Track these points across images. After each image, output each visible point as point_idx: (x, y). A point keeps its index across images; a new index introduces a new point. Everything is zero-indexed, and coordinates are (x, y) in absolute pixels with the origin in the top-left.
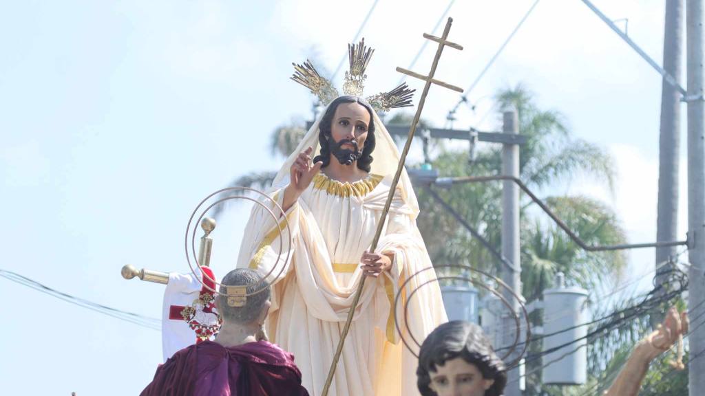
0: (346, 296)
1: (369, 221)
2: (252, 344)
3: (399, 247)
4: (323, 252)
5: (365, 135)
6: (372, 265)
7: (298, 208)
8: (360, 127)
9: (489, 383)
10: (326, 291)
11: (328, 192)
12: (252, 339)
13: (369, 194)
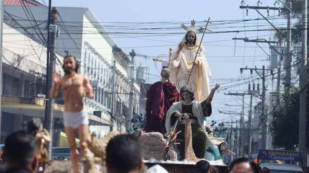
0: (190, 70)
1: (194, 54)
2: (167, 82)
3: (200, 60)
4: (186, 61)
5: (194, 38)
6: (194, 64)
7: (181, 53)
8: (193, 37)
9: (191, 95)
10: (186, 68)
11: (187, 49)
12: (167, 81)
13: (195, 50)
